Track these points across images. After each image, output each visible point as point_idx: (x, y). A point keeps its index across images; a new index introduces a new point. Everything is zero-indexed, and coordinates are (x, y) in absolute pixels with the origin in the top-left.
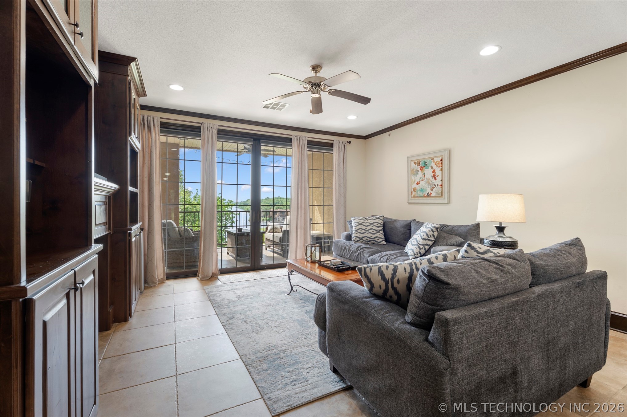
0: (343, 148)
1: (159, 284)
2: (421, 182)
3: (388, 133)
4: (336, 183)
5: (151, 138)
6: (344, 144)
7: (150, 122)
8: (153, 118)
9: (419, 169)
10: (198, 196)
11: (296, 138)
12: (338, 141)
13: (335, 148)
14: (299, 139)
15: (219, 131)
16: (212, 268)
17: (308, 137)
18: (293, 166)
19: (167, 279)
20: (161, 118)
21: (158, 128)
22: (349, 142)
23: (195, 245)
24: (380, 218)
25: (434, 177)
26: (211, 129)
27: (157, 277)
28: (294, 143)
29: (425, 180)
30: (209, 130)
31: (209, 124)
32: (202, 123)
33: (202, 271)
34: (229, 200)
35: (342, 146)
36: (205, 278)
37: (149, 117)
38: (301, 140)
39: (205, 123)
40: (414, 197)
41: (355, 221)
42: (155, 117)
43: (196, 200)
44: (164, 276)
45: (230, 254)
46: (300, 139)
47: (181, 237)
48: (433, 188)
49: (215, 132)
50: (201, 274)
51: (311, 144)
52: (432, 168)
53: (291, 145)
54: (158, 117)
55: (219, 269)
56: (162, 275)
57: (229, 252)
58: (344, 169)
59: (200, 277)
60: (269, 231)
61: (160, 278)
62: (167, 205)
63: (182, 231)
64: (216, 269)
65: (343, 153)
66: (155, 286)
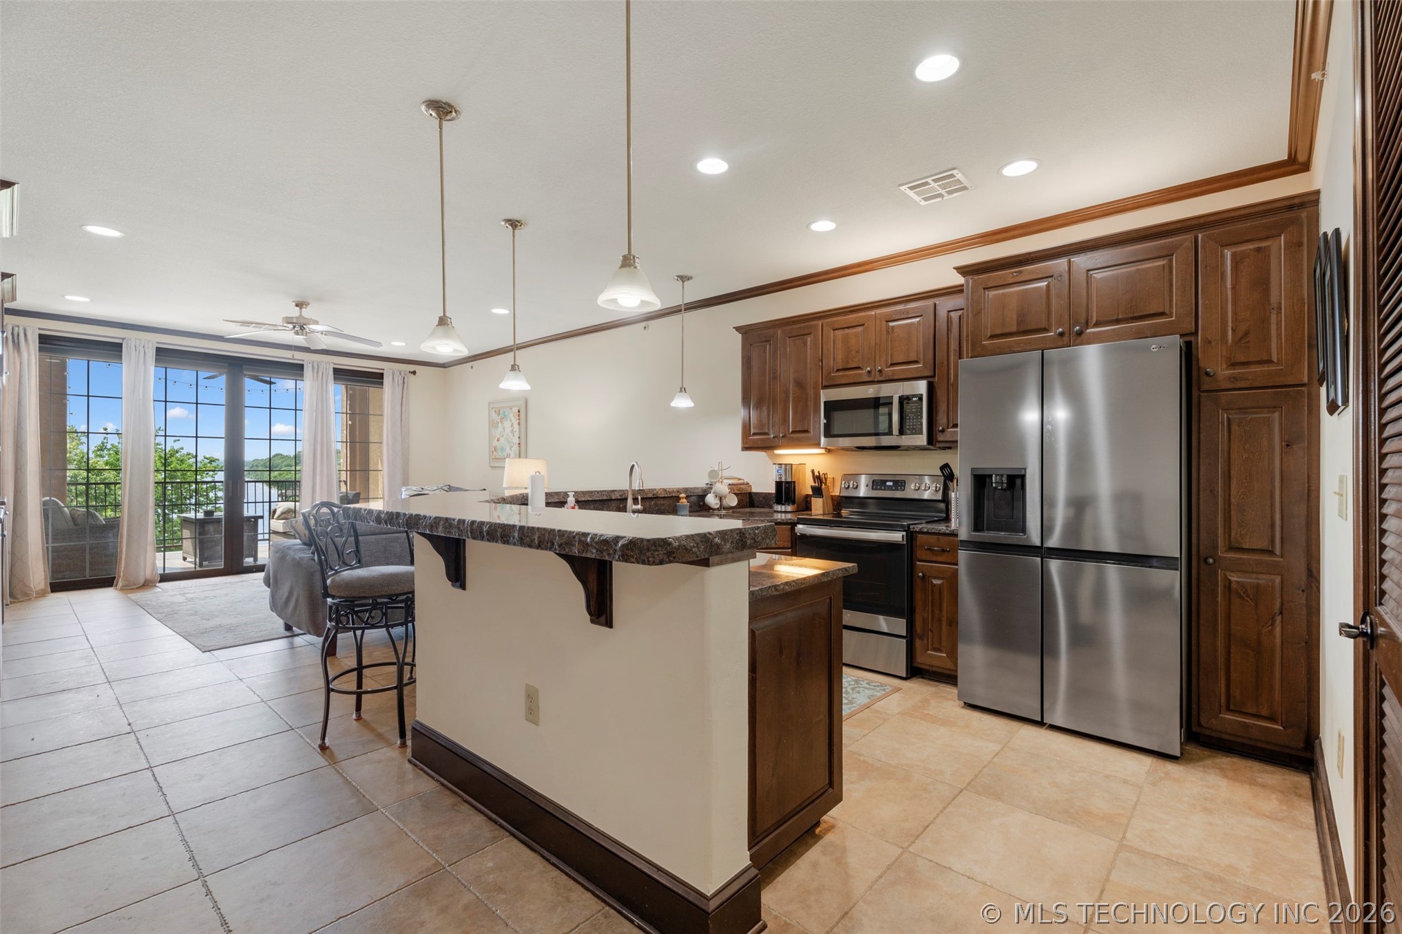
0: (401, 382)
1: (36, 598)
2: (501, 438)
3: (470, 364)
4: (387, 436)
5: (21, 363)
6: (403, 375)
7: (18, 335)
8: (25, 330)
9: (499, 420)
10: (109, 447)
11: (310, 365)
12: (391, 371)
13: (387, 380)
14: (316, 367)
15: (158, 350)
16: (145, 570)
17: (334, 364)
18: (307, 408)
19: (52, 591)
20: (39, 329)
21: (34, 344)
22: (414, 373)
23: (110, 535)
24: (444, 488)
25: (512, 432)
26: (142, 349)
27: (32, 586)
28: (308, 372)
29: (505, 436)
30: (138, 350)
31: (138, 341)
32: (125, 338)
33: (124, 575)
34: (207, 456)
35: (398, 379)
36: (130, 586)
37: (16, 329)
38: (321, 370)
39: (130, 339)
40: (496, 459)
41: (407, 493)
42: (28, 329)
43: (101, 456)
44: (46, 585)
45: (188, 559)
46: (318, 366)
47: (75, 525)
48: (512, 447)
49: (151, 354)
50: (122, 579)
51: (340, 374)
52: (511, 420)
53: (302, 375)
54: (34, 327)
55: (160, 574)
56: (43, 583)
57: (185, 555)
58: (403, 414)
59: (120, 584)
60: (278, 517)
61: (38, 589)
62: (51, 469)
63: (79, 515)
64: (152, 572)
65: (401, 392)
66: (30, 600)
